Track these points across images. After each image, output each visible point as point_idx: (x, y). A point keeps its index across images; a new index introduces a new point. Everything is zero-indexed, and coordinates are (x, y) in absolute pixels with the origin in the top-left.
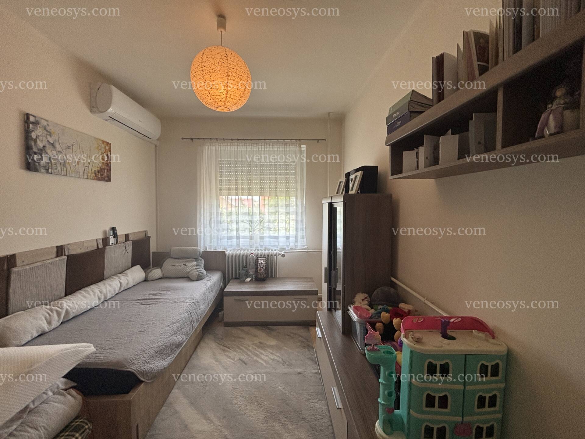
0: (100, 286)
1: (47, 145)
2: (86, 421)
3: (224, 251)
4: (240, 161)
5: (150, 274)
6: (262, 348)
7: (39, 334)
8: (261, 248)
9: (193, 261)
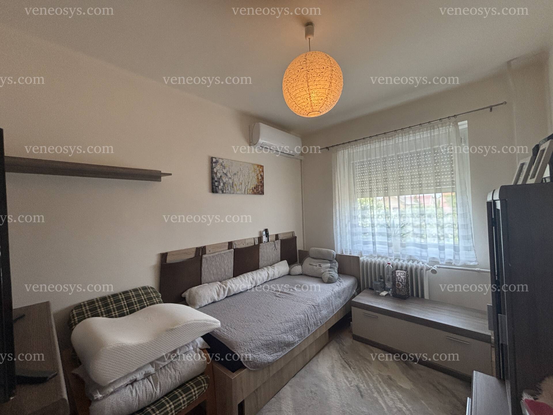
0: (253, 274)
1: (223, 175)
2: (205, 380)
3: (359, 257)
4: (373, 160)
5: (293, 270)
6: (389, 386)
7: (212, 301)
8: (403, 258)
9: (327, 263)
